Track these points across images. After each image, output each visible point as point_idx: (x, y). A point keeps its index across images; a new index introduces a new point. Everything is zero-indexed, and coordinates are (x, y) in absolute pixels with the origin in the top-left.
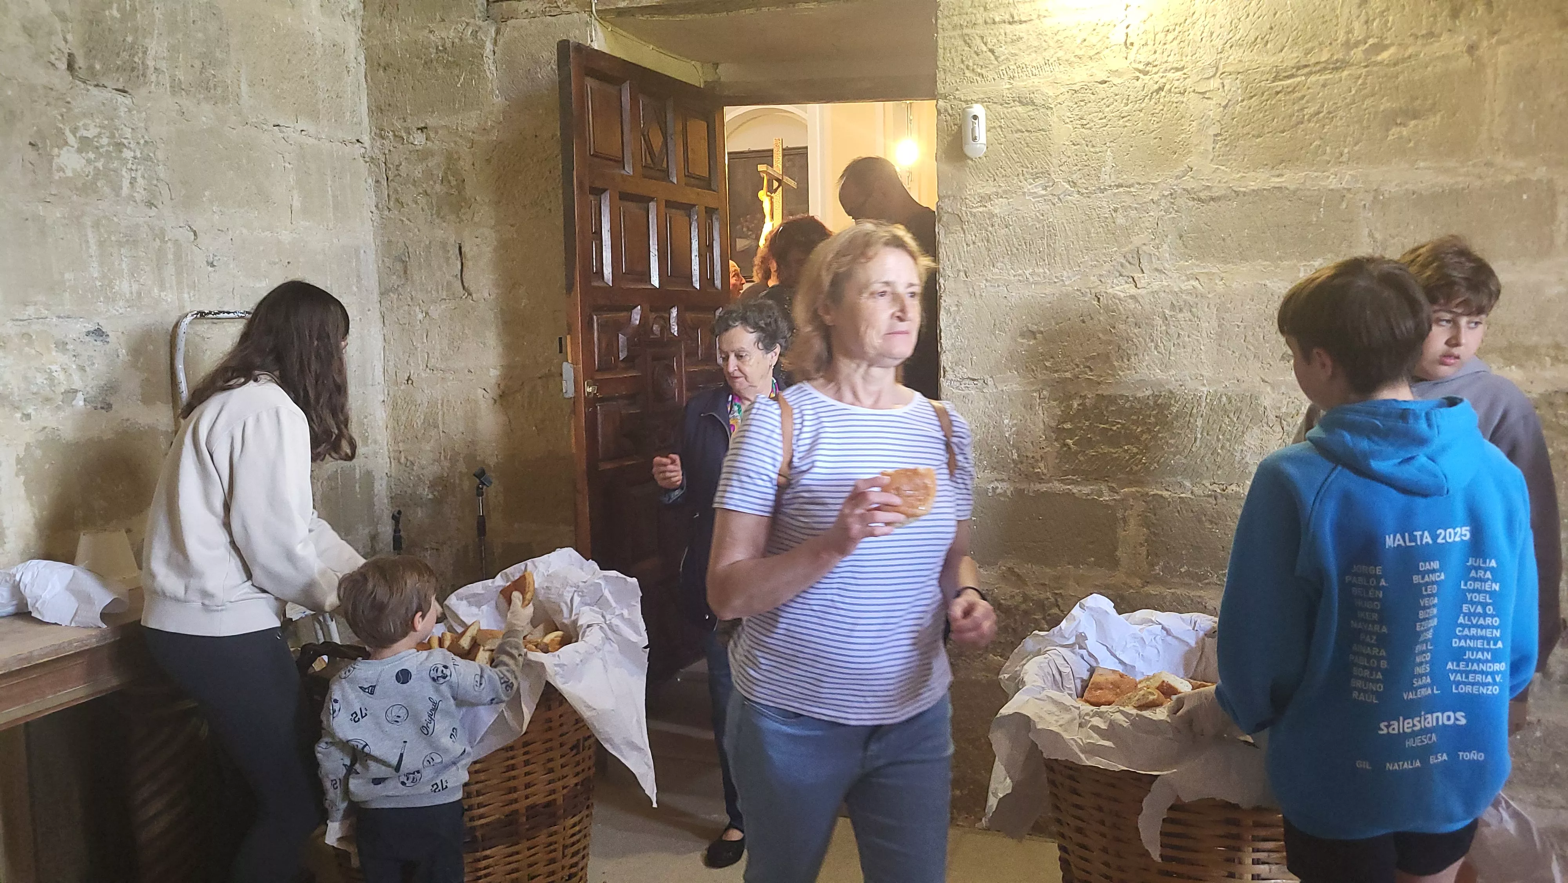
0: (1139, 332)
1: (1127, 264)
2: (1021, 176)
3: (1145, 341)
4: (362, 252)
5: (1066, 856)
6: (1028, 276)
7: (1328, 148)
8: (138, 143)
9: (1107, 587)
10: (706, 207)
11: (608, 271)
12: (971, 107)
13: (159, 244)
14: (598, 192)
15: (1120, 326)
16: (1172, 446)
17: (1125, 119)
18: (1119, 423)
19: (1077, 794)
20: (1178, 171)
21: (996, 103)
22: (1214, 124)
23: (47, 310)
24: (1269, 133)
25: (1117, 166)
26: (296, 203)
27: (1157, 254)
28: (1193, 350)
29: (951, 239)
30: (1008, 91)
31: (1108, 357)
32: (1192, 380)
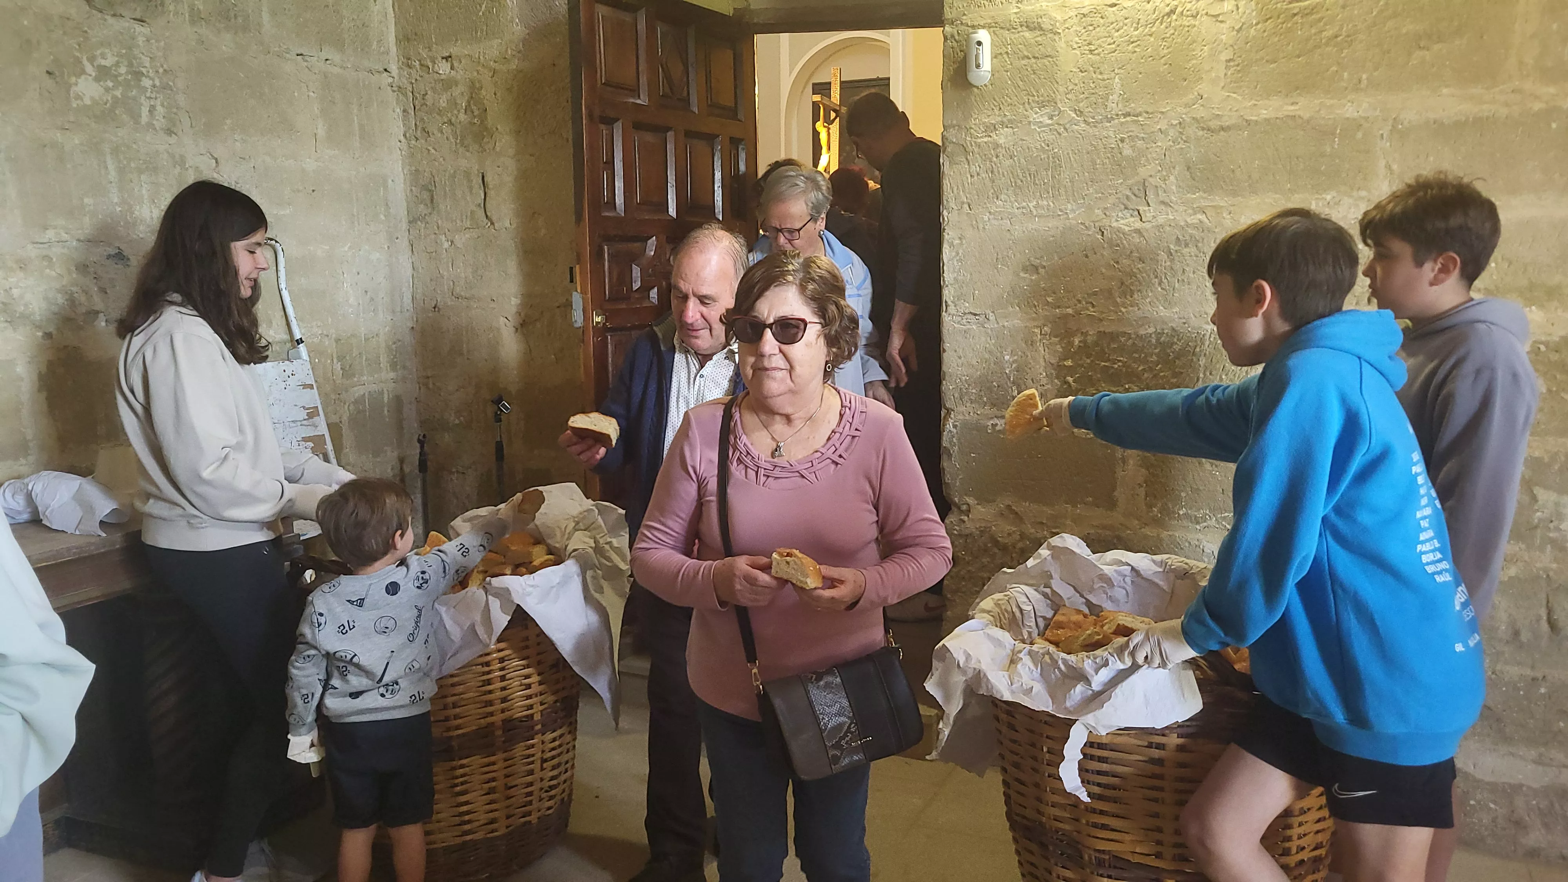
0: (1143, 268)
1: (1133, 197)
2: (1026, 105)
3: (1149, 276)
4: (390, 181)
5: (1008, 791)
6: (1032, 208)
7: (1346, 74)
8: (157, 72)
9: (1104, 527)
10: (731, 138)
11: (619, 200)
12: (976, 33)
13: (179, 171)
14: (609, 122)
15: (1124, 261)
17: (1134, 44)
18: (1120, 361)
20: (1185, 100)
21: (1002, 28)
22: (1226, 49)
23: (67, 233)
24: (1284, 58)
25: (1125, 93)
26: (321, 132)
27: (1164, 186)
28: (1198, 287)
29: (956, 171)
30: (1015, 16)
31: (1111, 293)
32: (1196, 317)
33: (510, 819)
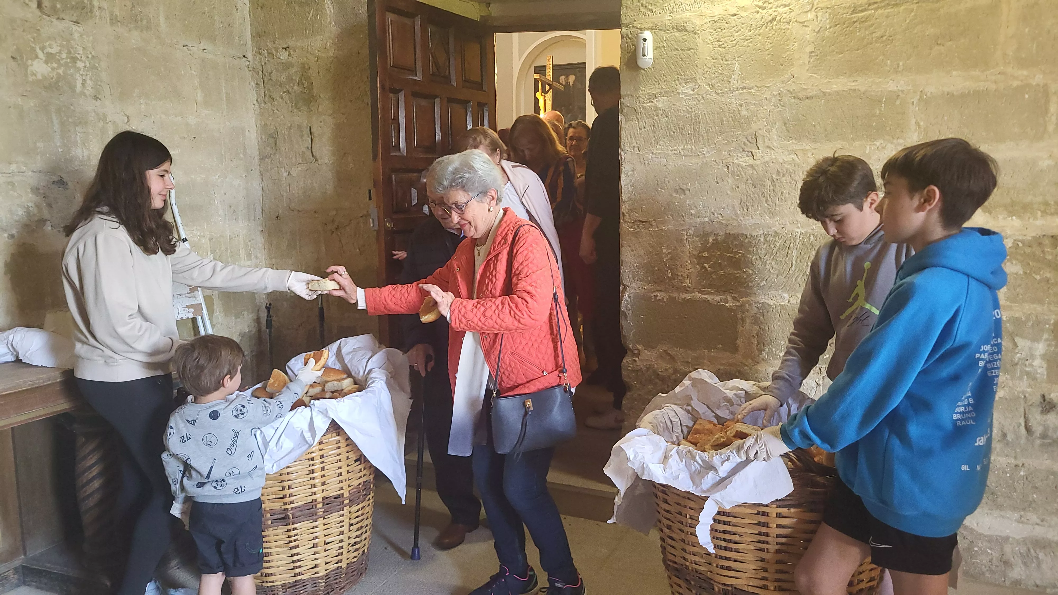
0: (755, 190)
1: (748, 143)
2: (677, 81)
3: (759, 196)
4: (247, 131)
6: (681, 151)
7: (889, 62)
8: (88, 57)
9: (730, 365)
10: (478, 103)
11: (403, 145)
12: (643, 33)
13: (102, 124)
14: (396, 92)
15: (742, 186)
16: (776, 269)
17: (748, 41)
18: (740, 253)
19: (667, 503)
20: (784, 78)
21: (660, 30)
22: (810, 44)
23: (25, 167)
24: (848, 51)
25: (742, 74)
26: (200, 98)
27: (768, 135)
29: (629, 124)
30: (669, 22)
31: (733, 207)
32: (790, 224)
33: (327, 565)
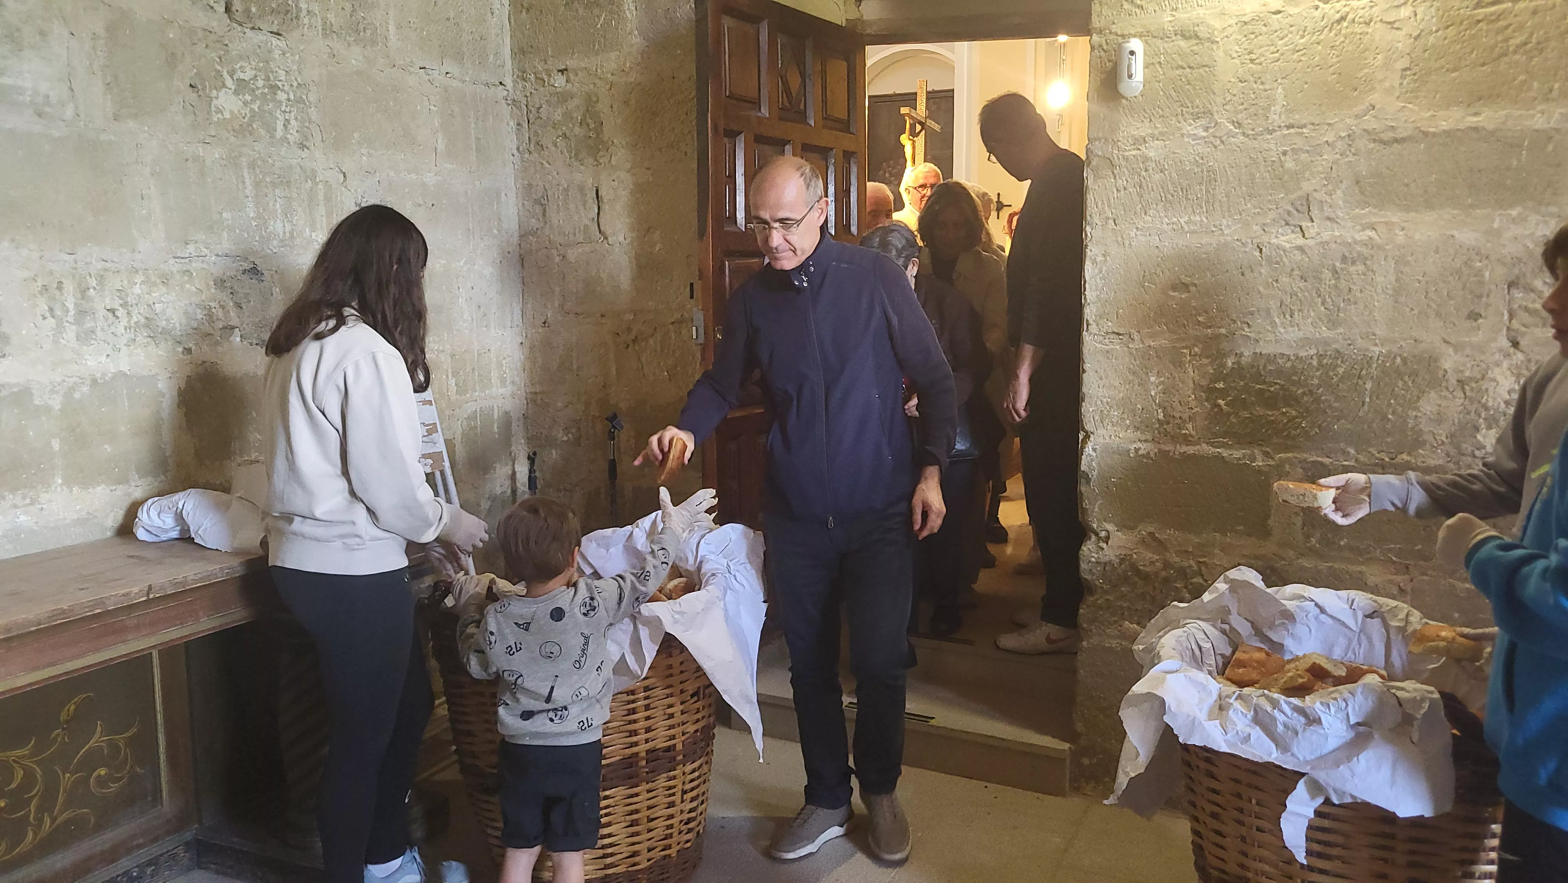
0: (1305, 286)
1: (1295, 212)
2: (1180, 116)
3: (1311, 295)
4: (503, 195)
5: (1200, 841)
6: (1183, 223)
7: (1535, 84)
8: (291, 85)
9: (1256, 557)
10: (844, 151)
11: (740, 215)
12: (1128, 42)
13: (311, 185)
14: (733, 135)
15: (1284, 279)
16: (1336, 409)
17: (1300, 53)
18: (1276, 383)
19: (1214, 778)
20: (1357, 110)
21: (1155, 37)
22: (1403, 57)
23: (206, 248)
24: (1466, 66)
25: (1288, 104)
26: (441, 146)
27: (1329, 201)
28: (1366, 306)
29: (1100, 184)
30: (1169, 24)
31: (1268, 312)
32: (1362, 338)
33: (651, 852)
